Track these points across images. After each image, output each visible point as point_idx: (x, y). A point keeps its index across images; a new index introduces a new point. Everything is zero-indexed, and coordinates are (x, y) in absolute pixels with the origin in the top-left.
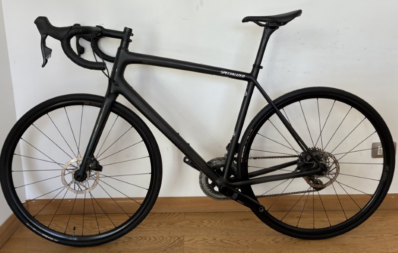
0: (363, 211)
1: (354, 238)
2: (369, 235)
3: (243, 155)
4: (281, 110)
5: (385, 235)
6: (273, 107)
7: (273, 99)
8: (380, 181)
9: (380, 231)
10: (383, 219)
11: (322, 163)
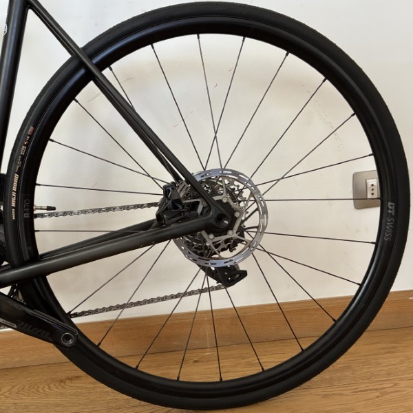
0: (338, 324)
1: (326, 396)
2: (363, 387)
3: (14, 200)
4: (106, 72)
5: (403, 383)
6: (82, 65)
7: (81, 43)
8: (376, 244)
9: (389, 375)
10: (394, 348)
11: (220, 201)
